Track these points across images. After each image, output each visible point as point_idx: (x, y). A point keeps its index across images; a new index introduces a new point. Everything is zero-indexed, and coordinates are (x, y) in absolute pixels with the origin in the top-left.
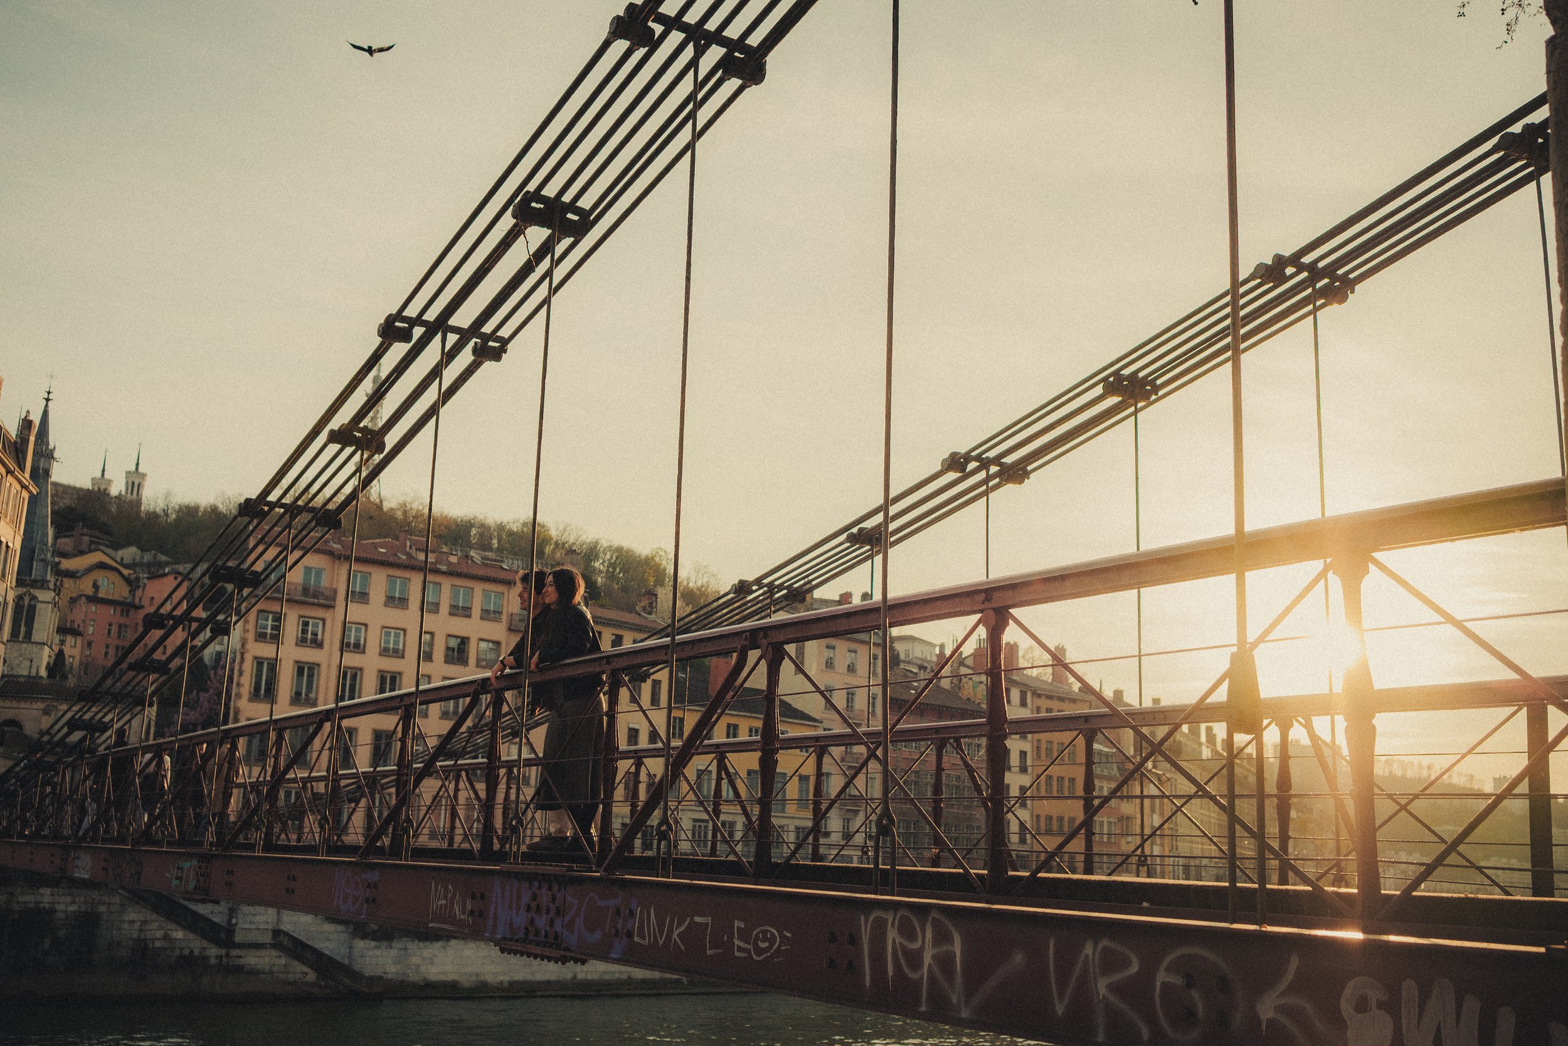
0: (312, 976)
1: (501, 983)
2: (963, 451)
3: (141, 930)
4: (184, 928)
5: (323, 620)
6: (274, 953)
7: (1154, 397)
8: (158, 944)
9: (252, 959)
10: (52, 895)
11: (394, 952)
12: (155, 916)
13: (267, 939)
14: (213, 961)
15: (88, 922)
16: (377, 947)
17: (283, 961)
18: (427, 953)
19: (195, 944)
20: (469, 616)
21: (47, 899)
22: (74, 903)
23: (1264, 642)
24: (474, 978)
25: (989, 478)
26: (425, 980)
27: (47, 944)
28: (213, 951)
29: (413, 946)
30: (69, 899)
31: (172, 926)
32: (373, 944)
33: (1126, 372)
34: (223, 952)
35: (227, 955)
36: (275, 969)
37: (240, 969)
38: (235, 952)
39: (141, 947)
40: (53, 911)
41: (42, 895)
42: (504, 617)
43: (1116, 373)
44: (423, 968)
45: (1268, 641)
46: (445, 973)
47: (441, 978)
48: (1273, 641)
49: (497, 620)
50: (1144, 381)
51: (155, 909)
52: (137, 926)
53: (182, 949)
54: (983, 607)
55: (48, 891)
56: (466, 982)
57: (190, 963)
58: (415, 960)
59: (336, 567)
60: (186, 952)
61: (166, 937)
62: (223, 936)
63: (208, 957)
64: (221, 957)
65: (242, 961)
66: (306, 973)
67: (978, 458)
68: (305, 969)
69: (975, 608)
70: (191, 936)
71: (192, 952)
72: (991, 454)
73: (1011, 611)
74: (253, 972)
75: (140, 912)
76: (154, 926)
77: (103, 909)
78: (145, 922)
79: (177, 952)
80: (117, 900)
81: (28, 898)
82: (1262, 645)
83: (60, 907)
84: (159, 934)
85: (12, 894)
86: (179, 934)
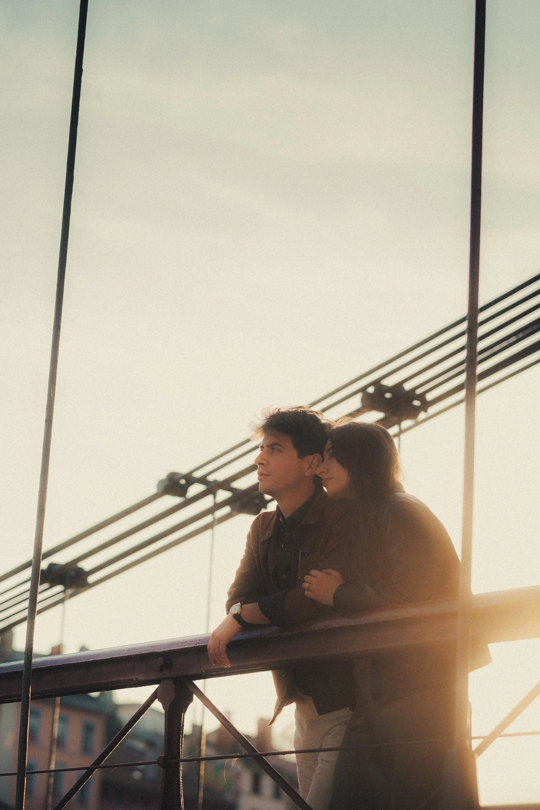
2: (184, 470)
7: (422, 415)
23: (501, 736)
25: (217, 507)
33: (389, 382)
43: (377, 383)
45: (506, 735)
48: (510, 735)
50: (411, 394)
54: (160, 675)
67: (203, 480)
69: (151, 677)
72: (220, 476)
73: (199, 683)
82: (498, 740)
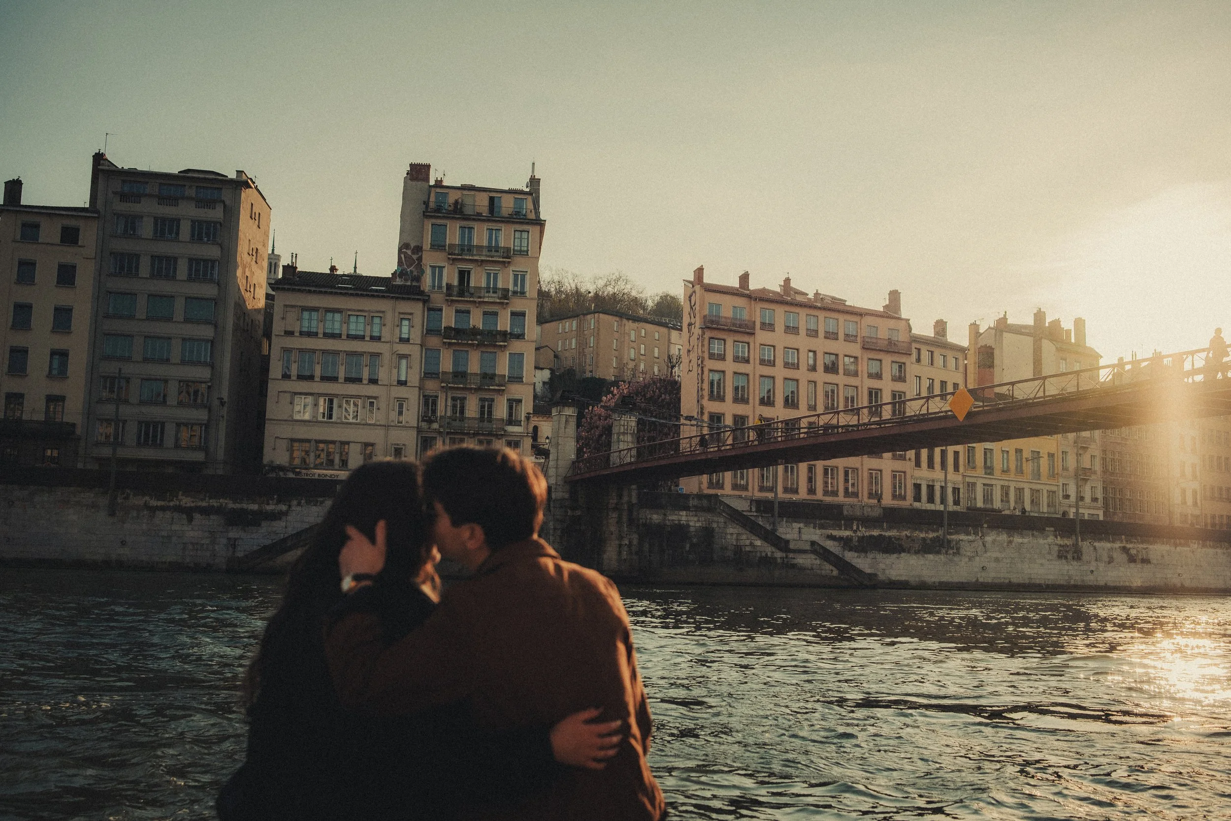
0: (835, 573)
1: (934, 583)
3: (737, 540)
4: (760, 538)
5: (748, 343)
6: (813, 556)
8: (748, 549)
9: (801, 560)
10: (687, 516)
11: (869, 560)
12: (744, 531)
13: (808, 547)
14: (779, 560)
15: (708, 533)
16: (858, 557)
17: (818, 562)
18: (888, 561)
19: (769, 550)
20: (837, 339)
21: (684, 518)
22: (698, 521)
24: (917, 579)
26: (889, 579)
27: (688, 546)
28: (779, 555)
29: (880, 556)
30: (696, 519)
31: (753, 537)
32: (856, 554)
34: (784, 555)
35: (787, 557)
36: (814, 567)
37: (794, 566)
38: (791, 555)
39: (738, 549)
40: (688, 526)
41: (682, 516)
42: (859, 339)
44: (887, 572)
46: (901, 575)
47: (898, 578)
49: (855, 342)
51: (744, 526)
52: (735, 536)
53: (761, 552)
55: (684, 513)
56: (913, 581)
57: (767, 561)
58: (882, 566)
59: (753, 306)
60: (764, 554)
61: (751, 544)
62: (783, 544)
63: (776, 558)
64: (783, 558)
65: (795, 561)
66: (832, 570)
68: (831, 567)
70: (766, 544)
71: (767, 554)
74: (802, 569)
75: (735, 528)
76: (744, 537)
77: (715, 525)
78: (738, 534)
79: (758, 554)
80: (722, 520)
81: (674, 517)
83: (691, 524)
84: (748, 542)
85: (665, 515)
86: (758, 543)
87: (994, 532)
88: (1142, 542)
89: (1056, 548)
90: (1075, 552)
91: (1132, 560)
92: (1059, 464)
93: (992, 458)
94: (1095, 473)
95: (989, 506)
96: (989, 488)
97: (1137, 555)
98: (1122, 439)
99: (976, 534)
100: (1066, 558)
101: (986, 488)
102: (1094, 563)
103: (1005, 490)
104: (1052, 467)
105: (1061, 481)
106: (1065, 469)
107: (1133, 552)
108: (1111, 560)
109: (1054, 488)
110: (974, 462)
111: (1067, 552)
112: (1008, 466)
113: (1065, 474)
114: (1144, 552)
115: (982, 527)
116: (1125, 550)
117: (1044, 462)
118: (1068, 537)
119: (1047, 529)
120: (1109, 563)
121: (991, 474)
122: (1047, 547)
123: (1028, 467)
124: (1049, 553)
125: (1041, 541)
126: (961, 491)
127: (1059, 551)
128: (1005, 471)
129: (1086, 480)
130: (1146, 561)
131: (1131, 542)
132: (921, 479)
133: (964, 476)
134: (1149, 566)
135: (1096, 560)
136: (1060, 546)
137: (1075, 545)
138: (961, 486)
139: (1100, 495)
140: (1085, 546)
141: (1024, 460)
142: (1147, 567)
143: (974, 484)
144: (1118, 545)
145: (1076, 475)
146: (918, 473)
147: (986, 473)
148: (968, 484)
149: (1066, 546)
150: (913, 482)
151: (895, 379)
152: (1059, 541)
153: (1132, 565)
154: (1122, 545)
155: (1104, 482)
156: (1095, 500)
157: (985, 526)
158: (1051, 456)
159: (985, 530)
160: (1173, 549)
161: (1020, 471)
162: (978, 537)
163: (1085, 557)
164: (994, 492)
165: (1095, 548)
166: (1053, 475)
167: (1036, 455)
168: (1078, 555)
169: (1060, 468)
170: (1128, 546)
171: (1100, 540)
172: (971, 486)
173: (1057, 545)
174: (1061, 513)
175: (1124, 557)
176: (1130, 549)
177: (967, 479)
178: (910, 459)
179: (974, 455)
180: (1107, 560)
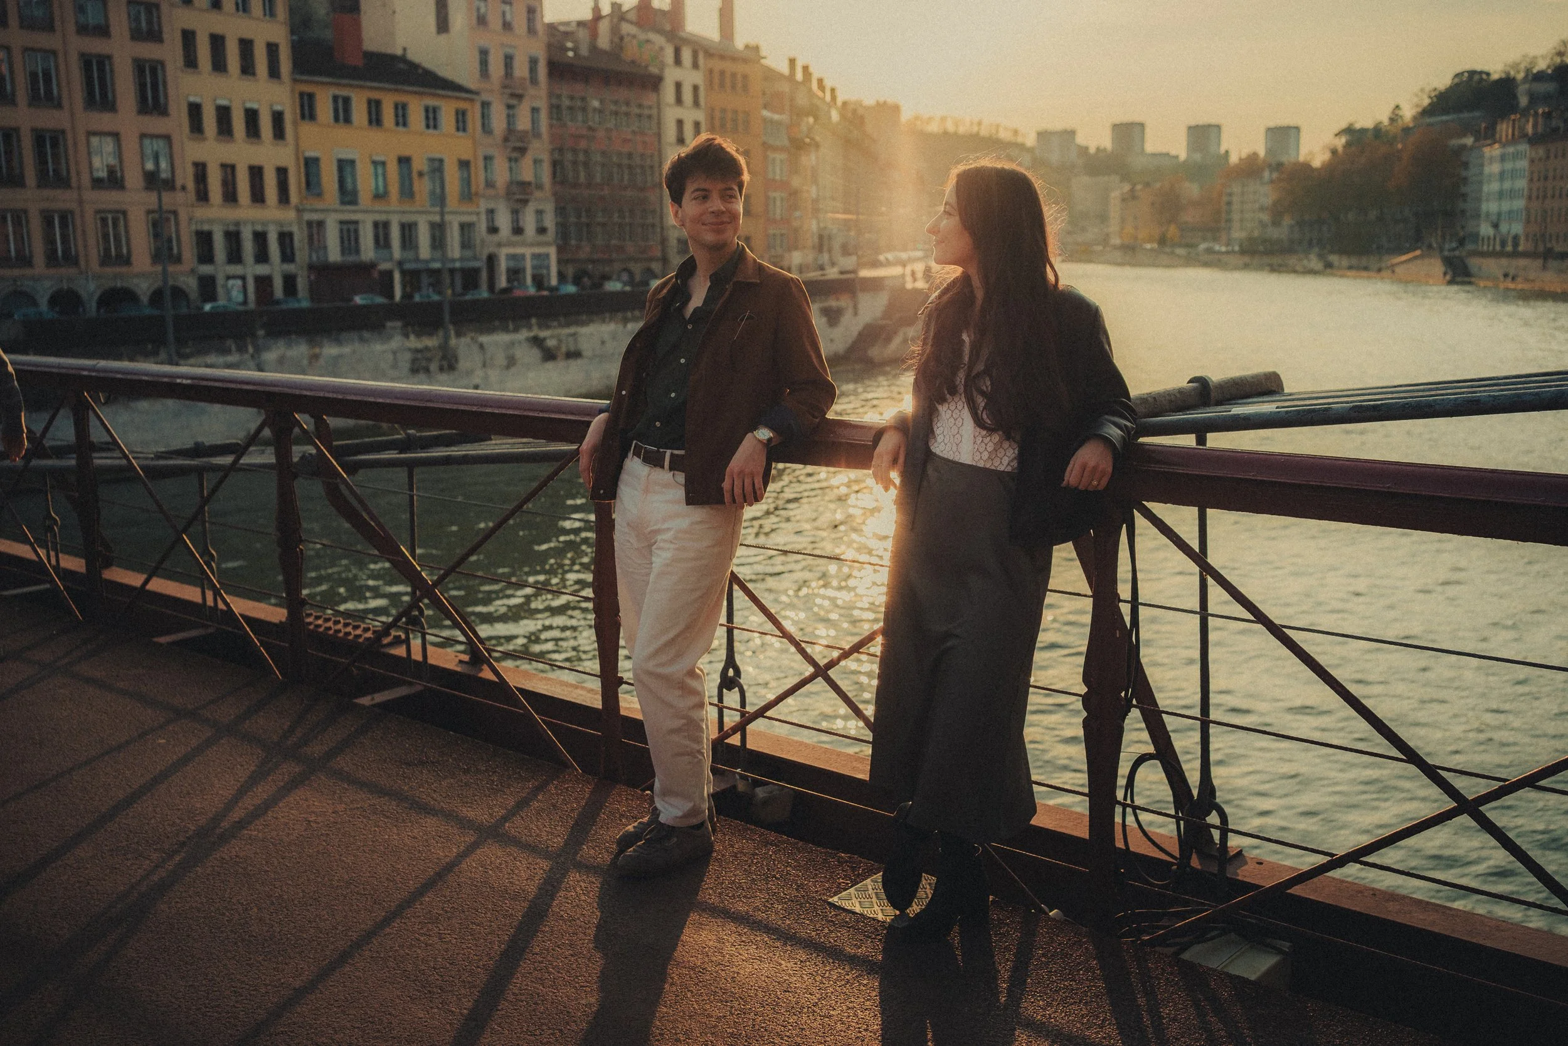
87: (281, 343)
88: (568, 325)
89: (408, 356)
90: (444, 357)
91: (549, 356)
92: (479, 176)
93: (354, 175)
94: (540, 187)
95: (351, 259)
96: (352, 227)
97: (558, 348)
98: (590, 128)
99: (242, 349)
100: (427, 370)
101: (345, 227)
102: (479, 373)
103: (381, 230)
104: (467, 182)
105: (483, 205)
106: (490, 184)
107: (551, 343)
108: (511, 362)
109: (473, 218)
110: (319, 184)
111: (429, 360)
112: (386, 186)
113: (491, 192)
114: (570, 339)
115: (254, 335)
116: (537, 342)
117: (452, 176)
118: (430, 335)
119: (389, 324)
120: (508, 367)
121: (354, 202)
122: (391, 357)
123: (423, 187)
124: (395, 366)
125: (378, 347)
126: (296, 238)
127: (414, 361)
128: (380, 196)
129: (525, 202)
130: (574, 355)
131: (548, 327)
132: (210, 221)
133: (299, 211)
134: (579, 361)
135: (484, 365)
136: (417, 351)
137: (444, 347)
138: (295, 229)
139: (550, 222)
140: (463, 345)
141: (415, 175)
142: (574, 364)
143: (321, 224)
144: (524, 334)
145: (509, 194)
146: (201, 212)
147: (343, 203)
148: (310, 224)
149: (427, 349)
150: (193, 227)
151: (137, 35)
152: (414, 342)
153: (550, 365)
154: (532, 334)
155: (557, 201)
156: (542, 230)
157: (261, 333)
158: (464, 165)
159: (260, 342)
160: (620, 327)
161: (407, 192)
162: (246, 356)
163: (463, 364)
164: (361, 233)
165: (481, 346)
166: (468, 195)
167: (436, 164)
168: (449, 363)
169: (482, 185)
170: (543, 334)
171: (491, 330)
172: (316, 228)
173: (410, 349)
174: (484, 257)
175: (536, 353)
176: (545, 339)
177: (307, 216)
178: (184, 188)
179: (318, 175)
180: (504, 363)
